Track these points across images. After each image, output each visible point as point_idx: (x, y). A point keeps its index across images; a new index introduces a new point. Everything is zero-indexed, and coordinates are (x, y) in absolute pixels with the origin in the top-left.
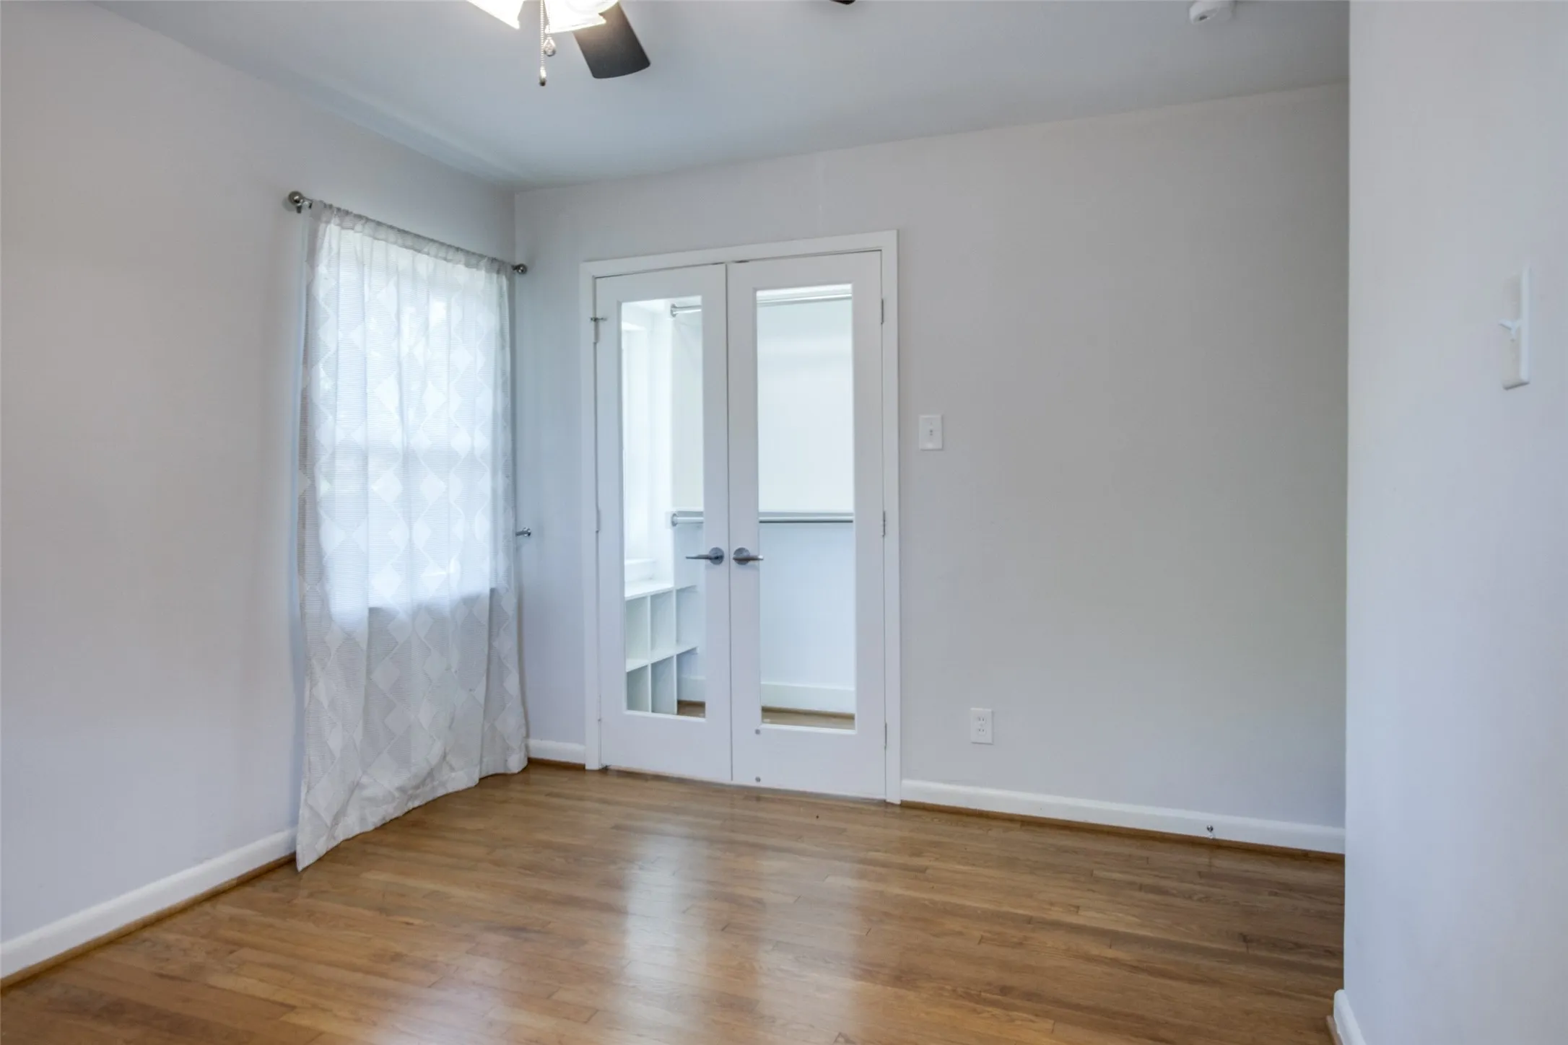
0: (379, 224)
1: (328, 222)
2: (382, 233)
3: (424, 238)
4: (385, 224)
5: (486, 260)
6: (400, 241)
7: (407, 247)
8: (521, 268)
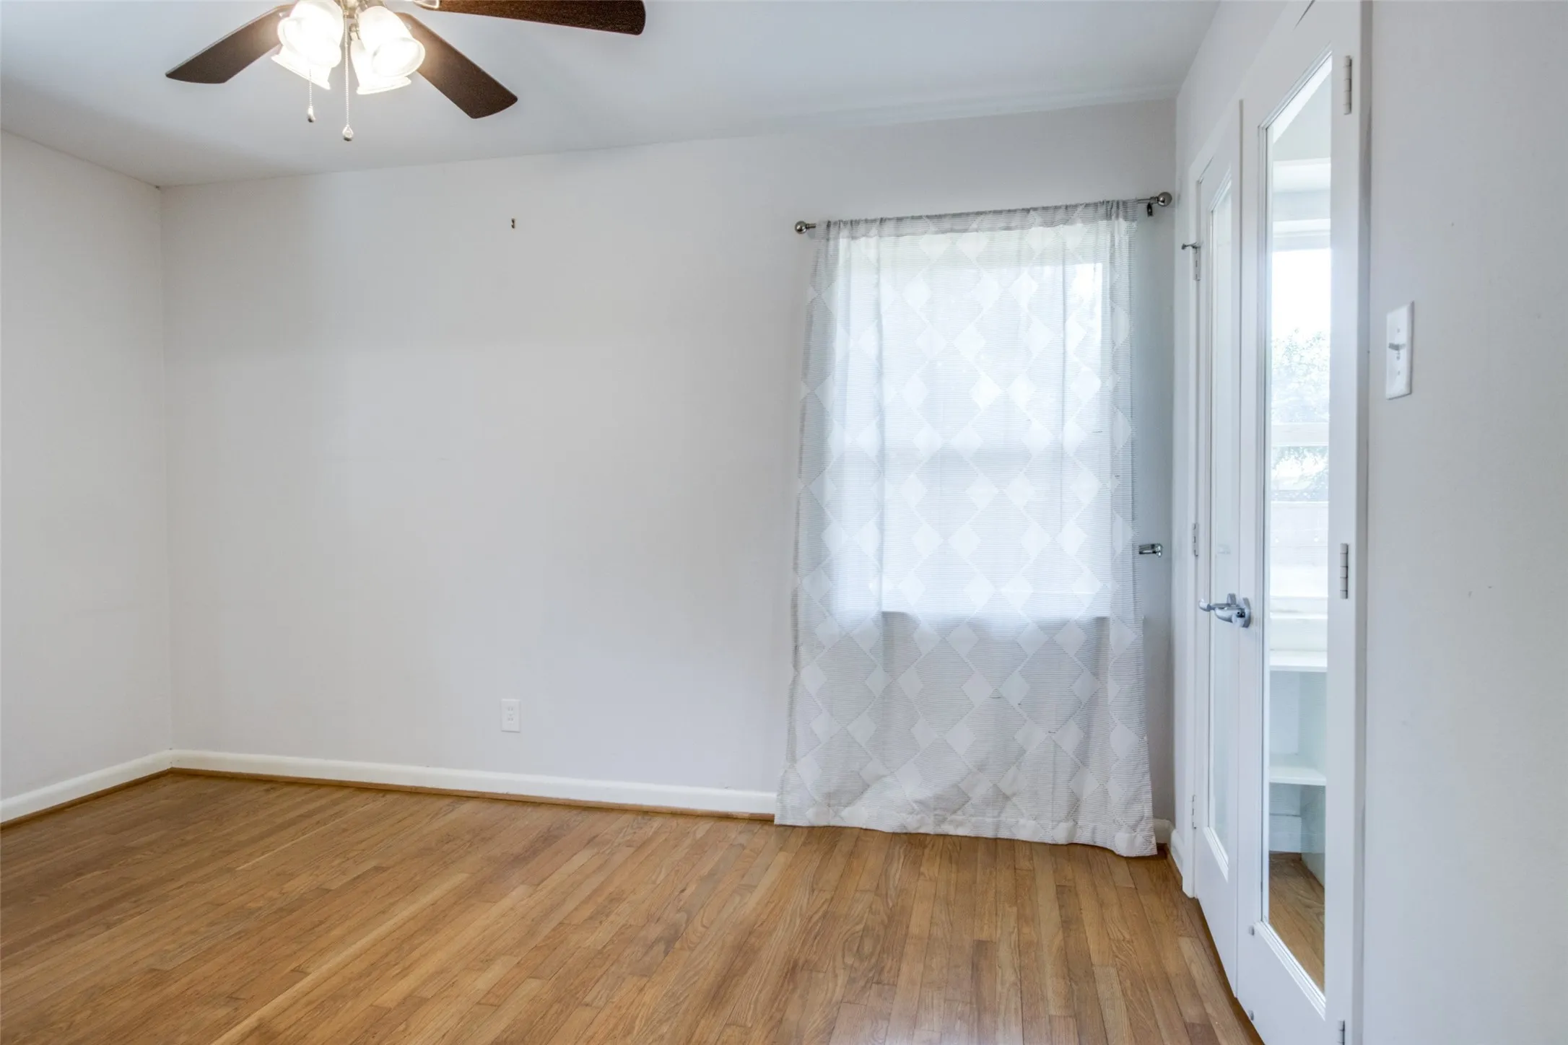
0: (900, 219)
1: (837, 238)
2: (907, 227)
3: (968, 214)
4: (907, 218)
5: (1080, 209)
6: (933, 228)
7: (944, 232)
8: (1161, 199)
